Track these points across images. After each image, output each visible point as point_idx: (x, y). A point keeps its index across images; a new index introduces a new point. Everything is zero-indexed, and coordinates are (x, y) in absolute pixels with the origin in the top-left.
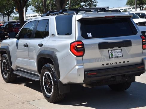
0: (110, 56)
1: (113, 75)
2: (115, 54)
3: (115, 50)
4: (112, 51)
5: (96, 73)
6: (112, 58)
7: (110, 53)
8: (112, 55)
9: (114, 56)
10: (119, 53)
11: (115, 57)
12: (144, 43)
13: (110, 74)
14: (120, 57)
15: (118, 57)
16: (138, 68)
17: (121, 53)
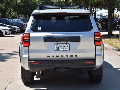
0: (56, 49)
1: (55, 67)
2: (61, 47)
3: (62, 44)
4: (59, 45)
5: (38, 63)
6: (58, 51)
7: (56, 47)
8: (58, 48)
9: (59, 49)
10: (66, 47)
11: (61, 51)
12: (96, 40)
13: (53, 66)
14: (67, 51)
15: (64, 51)
16: (86, 63)
17: (68, 47)
